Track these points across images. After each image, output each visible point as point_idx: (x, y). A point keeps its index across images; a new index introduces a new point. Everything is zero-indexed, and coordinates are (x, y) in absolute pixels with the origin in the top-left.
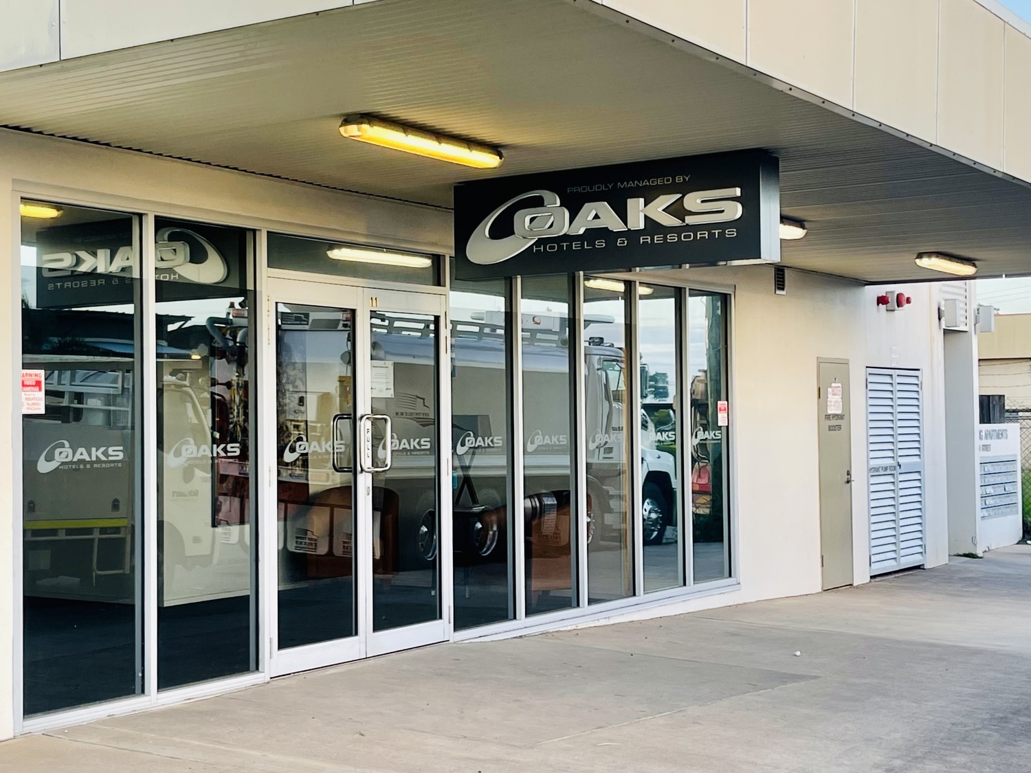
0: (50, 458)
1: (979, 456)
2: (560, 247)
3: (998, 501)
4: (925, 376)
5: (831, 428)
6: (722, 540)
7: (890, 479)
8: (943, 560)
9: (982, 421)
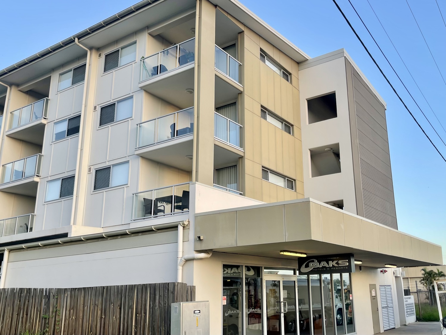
0: (227, 313)
1: (405, 303)
2: (317, 270)
3: (410, 313)
4: (392, 287)
5: (373, 299)
6: (352, 324)
7: (387, 309)
8: (399, 326)
9: (405, 295)
